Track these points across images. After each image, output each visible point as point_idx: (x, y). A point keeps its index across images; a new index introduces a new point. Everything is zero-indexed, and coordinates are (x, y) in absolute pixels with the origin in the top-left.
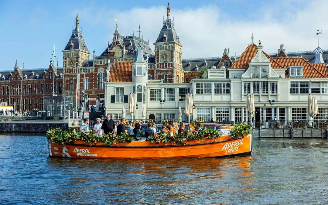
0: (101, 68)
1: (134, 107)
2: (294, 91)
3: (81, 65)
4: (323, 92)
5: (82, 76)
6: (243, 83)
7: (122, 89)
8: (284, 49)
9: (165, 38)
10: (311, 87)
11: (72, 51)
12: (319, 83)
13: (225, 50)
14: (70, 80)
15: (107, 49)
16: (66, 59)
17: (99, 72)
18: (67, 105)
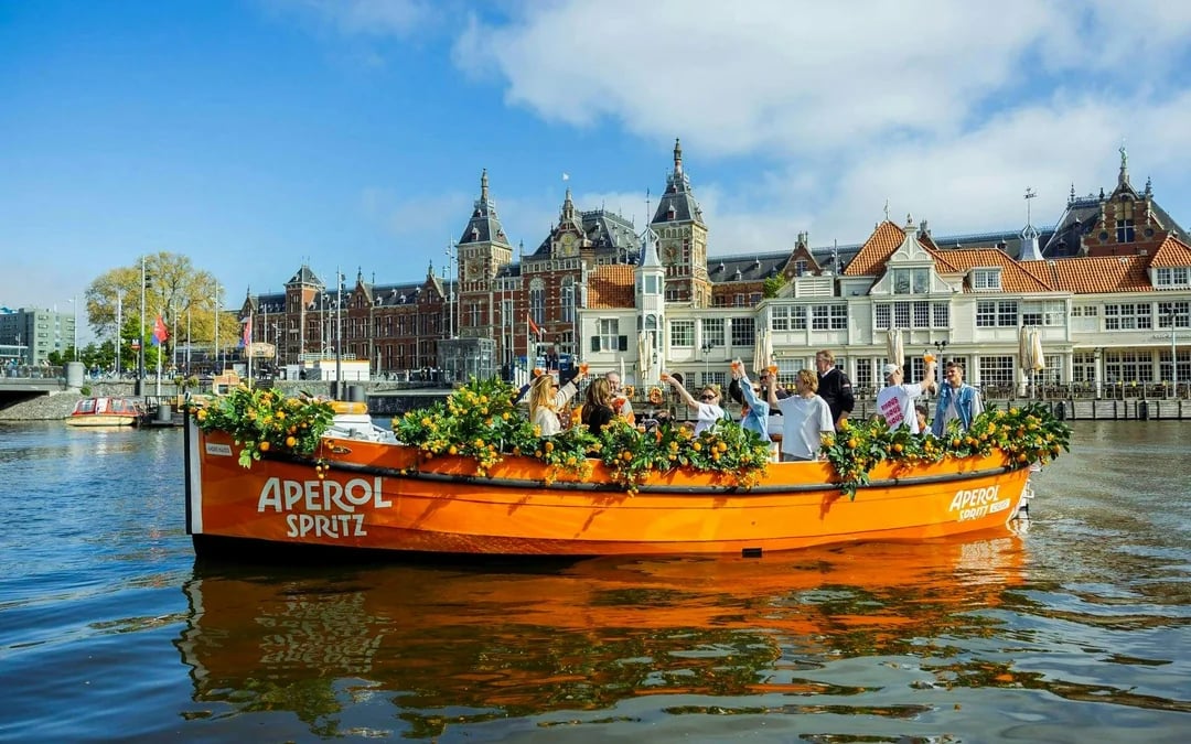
0: (538, 280)
1: (649, 360)
2: (985, 319)
3: (495, 275)
4: (1048, 322)
5: (497, 297)
6: (874, 306)
7: (615, 323)
8: (929, 231)
9: (672, 212)
10: (1023, 311)
11: (476, 244)
12: (1040, 302)
13: (799, 236)
14: (473, 306)
15: (549, 238)
16: (463, 263)
17: (532, 288)
18: (485, 358)
